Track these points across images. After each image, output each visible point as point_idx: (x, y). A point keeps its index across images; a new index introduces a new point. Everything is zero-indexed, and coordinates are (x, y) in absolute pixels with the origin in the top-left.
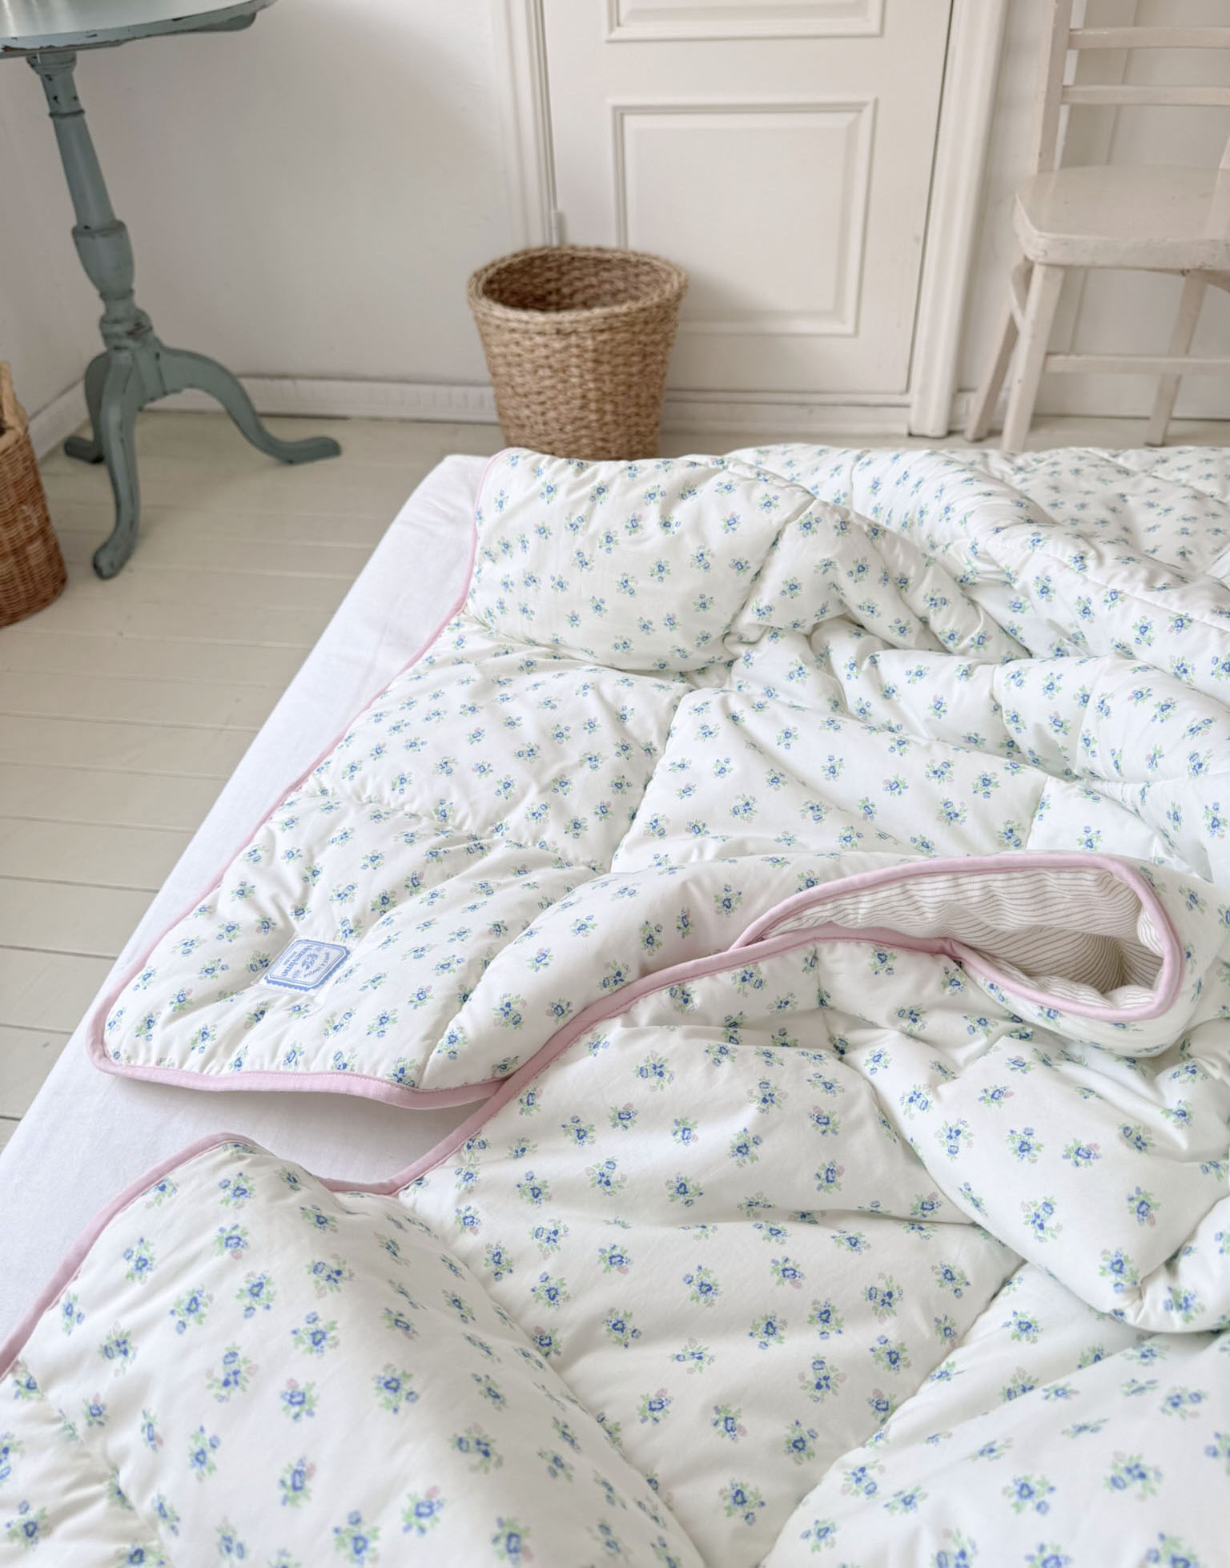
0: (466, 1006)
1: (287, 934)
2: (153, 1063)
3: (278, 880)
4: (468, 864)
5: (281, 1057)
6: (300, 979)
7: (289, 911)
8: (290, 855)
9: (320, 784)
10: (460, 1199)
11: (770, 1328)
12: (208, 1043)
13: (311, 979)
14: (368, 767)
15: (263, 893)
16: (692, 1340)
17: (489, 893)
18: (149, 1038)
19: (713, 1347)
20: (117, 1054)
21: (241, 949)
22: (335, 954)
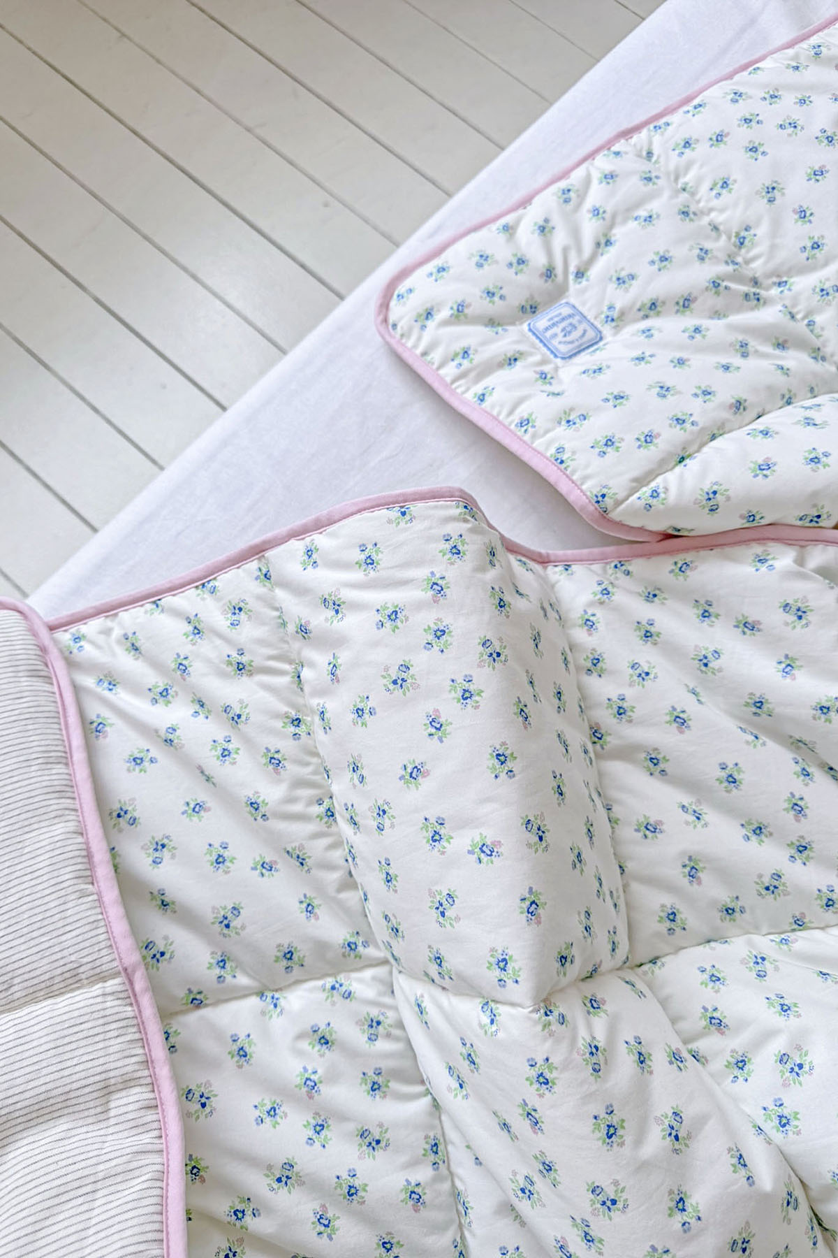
0: (679, 469)
1: (562, 290)
2: (419, 351)
3: (575, 233)
4: (739, 310)
5: (516, 418)
6: (555, 342)
7: (572, 269)
8: (596, 212)
9: (650, 143)
10: (591, 604)
11: (759, 831)
12: (466, 363)
13: (564, 349)
14: (702, 149)
15: (560, 239)
16: (699, 802)
17: (745, 355)
18: (423, 327)
19: (710, 815)
20: (395, 326)
21: (521, 286)
22: (591, 334)
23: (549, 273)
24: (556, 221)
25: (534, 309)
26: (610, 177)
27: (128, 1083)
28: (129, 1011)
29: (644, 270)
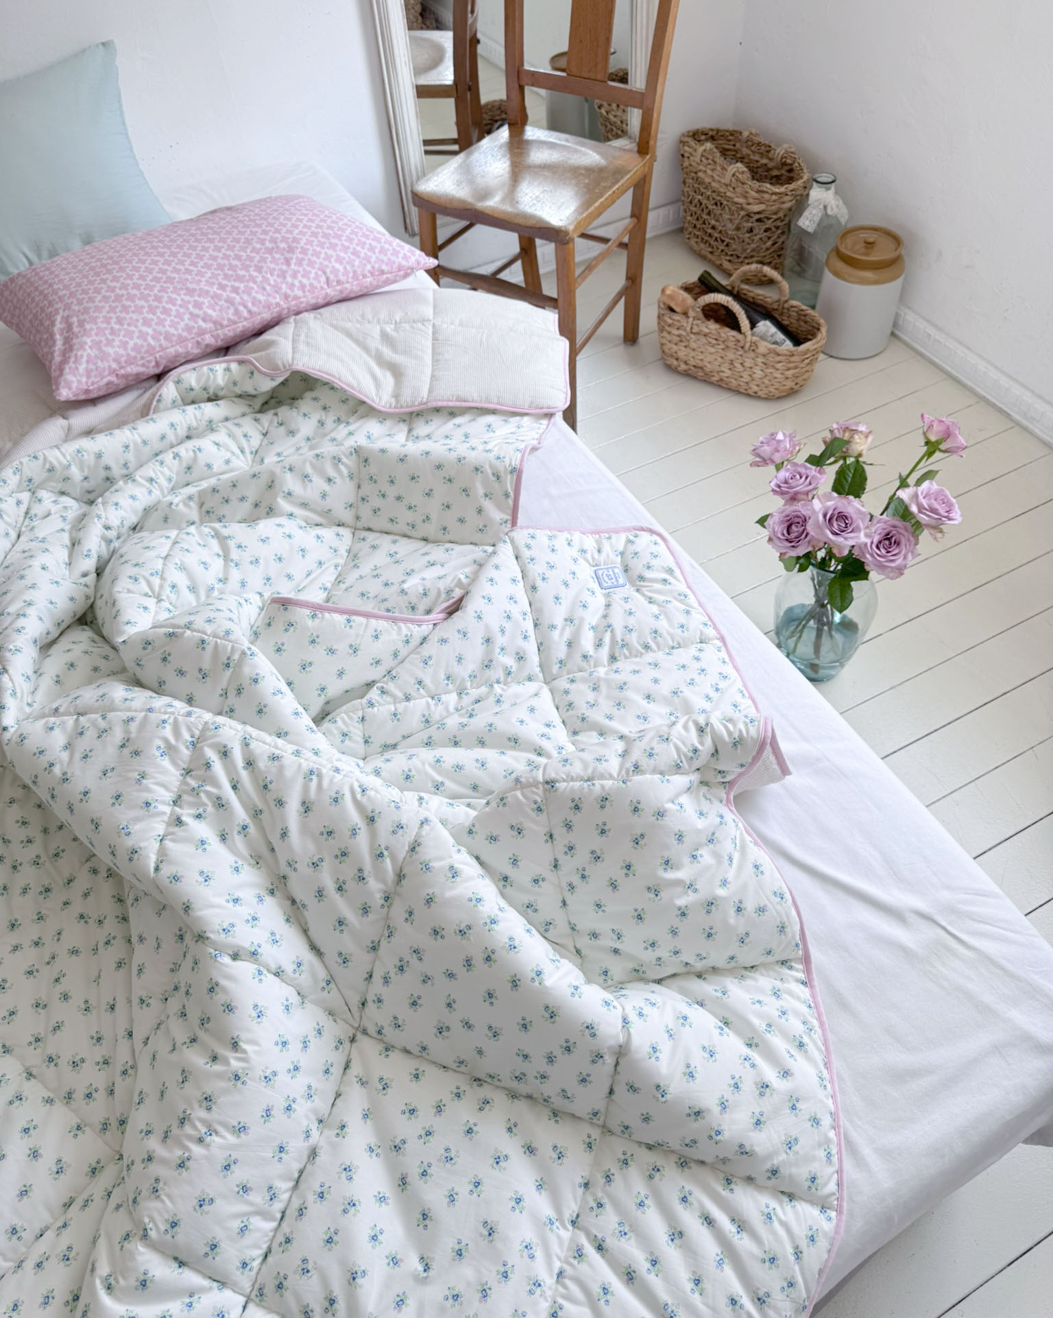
13: (600, 573)
21: (638, 567)
22: (605, 585)
23: (641, 578)
24: (668, 587)
25: (626, 571)
26: (688, 612)
27: (397, 402)
28: (416, 403)
29: (627, 606)
